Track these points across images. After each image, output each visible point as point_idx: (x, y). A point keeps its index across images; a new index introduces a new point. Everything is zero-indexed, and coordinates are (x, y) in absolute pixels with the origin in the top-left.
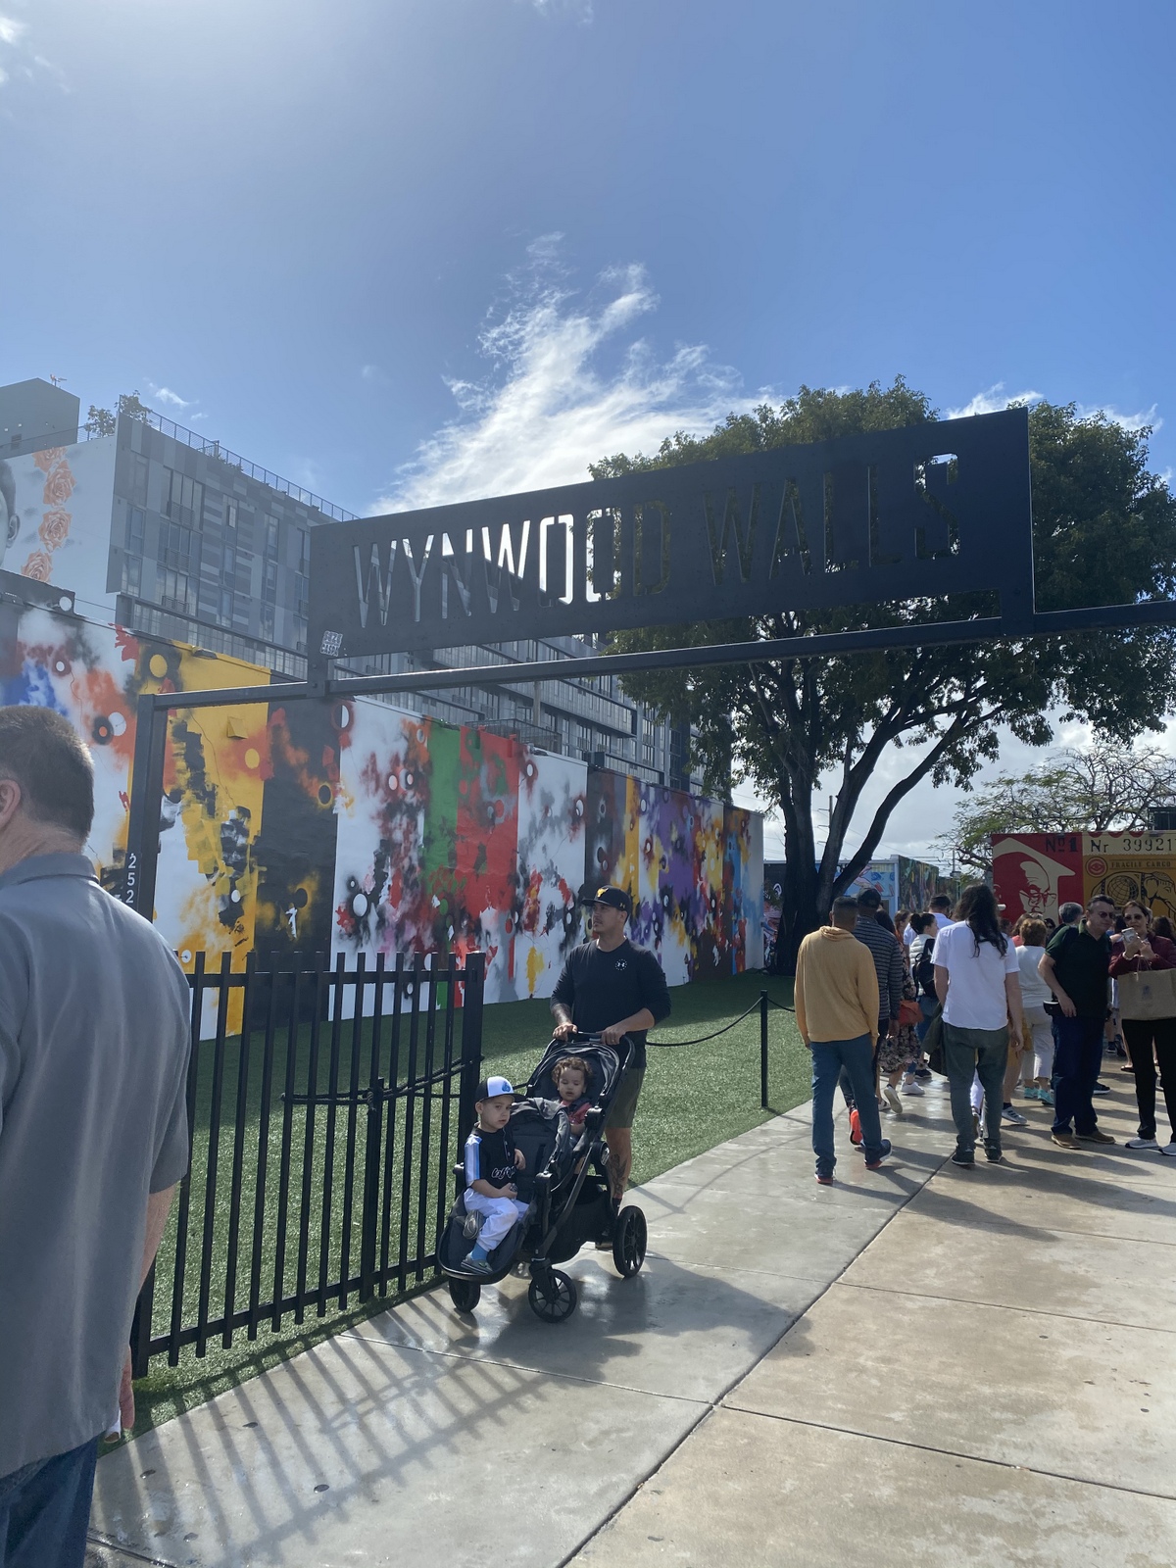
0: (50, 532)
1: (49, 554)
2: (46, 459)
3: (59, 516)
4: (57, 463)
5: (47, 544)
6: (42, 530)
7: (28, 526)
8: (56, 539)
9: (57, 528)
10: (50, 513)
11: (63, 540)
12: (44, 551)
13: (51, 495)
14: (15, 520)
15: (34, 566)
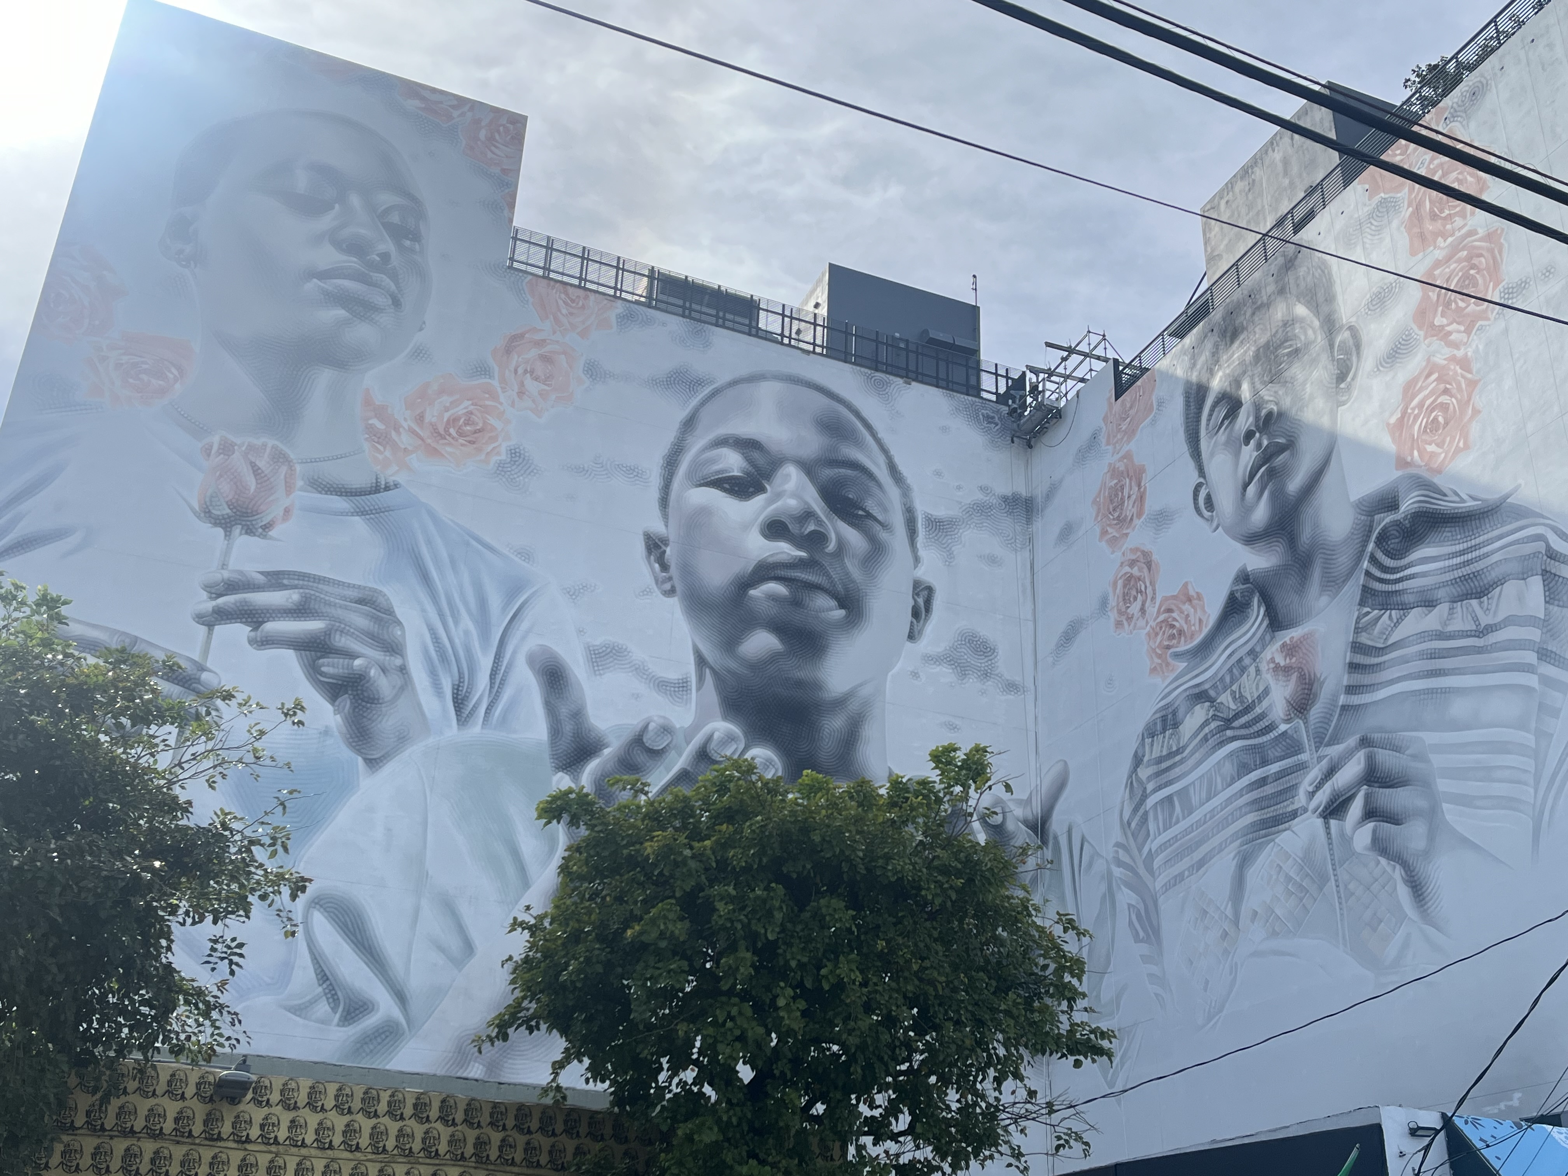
12: (1441, 354)
14: (1349, 336)
15: (1421, 405)
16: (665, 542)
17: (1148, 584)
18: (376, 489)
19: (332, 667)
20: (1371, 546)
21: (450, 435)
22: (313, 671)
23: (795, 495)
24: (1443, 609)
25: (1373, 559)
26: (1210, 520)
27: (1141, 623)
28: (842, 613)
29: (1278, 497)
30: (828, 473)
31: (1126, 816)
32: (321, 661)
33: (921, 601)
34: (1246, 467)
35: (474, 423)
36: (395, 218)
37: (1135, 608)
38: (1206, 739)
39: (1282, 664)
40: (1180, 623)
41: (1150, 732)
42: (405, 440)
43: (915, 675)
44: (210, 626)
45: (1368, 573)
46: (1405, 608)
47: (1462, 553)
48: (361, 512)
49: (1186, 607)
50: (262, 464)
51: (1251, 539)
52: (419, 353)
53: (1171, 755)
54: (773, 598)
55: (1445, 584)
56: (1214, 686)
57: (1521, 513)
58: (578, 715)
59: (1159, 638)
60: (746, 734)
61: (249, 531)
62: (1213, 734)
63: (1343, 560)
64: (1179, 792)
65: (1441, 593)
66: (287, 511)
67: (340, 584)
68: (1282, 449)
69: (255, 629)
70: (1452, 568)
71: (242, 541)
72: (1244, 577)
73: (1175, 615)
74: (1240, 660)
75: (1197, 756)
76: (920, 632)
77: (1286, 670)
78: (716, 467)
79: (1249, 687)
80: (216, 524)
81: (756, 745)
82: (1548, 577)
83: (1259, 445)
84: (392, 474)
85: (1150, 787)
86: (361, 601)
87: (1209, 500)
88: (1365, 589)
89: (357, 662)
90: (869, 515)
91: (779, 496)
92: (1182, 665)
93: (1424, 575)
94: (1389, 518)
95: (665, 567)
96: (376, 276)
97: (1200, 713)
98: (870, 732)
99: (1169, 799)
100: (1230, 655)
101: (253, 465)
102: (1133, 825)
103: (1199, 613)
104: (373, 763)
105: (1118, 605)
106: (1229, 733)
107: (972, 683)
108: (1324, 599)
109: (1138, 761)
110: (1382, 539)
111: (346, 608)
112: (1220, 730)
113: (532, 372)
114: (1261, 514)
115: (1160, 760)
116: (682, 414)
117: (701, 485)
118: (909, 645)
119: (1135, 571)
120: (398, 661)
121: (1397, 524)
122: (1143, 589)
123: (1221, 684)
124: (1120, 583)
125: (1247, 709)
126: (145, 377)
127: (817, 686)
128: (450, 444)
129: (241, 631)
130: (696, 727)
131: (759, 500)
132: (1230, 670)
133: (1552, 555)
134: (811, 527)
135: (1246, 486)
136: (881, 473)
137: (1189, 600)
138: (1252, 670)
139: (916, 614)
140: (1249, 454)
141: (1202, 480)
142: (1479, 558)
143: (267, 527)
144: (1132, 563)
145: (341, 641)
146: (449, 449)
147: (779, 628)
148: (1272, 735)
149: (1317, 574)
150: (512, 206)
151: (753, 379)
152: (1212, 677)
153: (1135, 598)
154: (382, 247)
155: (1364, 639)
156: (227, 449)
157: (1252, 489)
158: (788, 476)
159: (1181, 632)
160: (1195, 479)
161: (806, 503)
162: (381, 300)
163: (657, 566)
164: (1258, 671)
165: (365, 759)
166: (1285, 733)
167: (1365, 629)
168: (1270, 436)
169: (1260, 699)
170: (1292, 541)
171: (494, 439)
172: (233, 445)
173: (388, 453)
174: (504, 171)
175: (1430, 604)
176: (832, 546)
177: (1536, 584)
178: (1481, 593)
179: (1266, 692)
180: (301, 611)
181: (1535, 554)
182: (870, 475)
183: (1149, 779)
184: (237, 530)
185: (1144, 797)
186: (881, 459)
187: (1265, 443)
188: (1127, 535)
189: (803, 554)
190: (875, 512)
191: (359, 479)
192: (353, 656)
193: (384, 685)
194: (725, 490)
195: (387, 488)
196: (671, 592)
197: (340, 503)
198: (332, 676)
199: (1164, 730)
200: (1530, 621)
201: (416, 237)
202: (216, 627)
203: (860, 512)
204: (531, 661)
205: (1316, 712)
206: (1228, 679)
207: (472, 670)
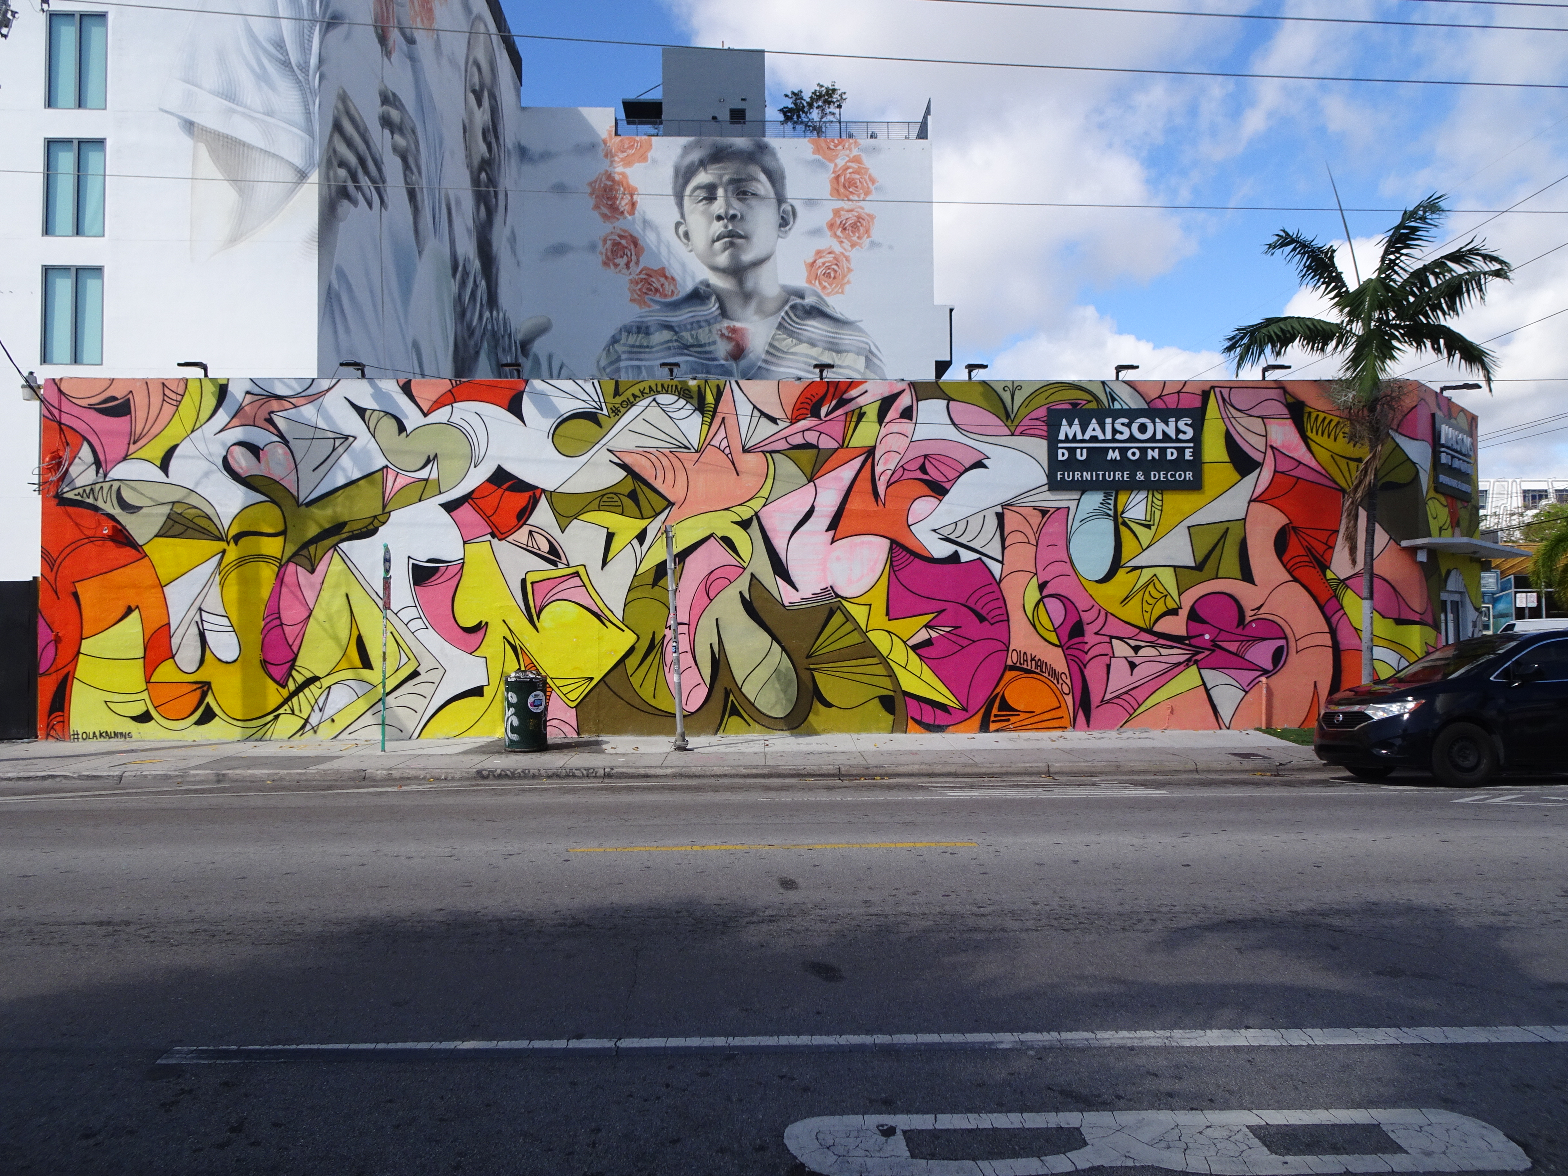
0: (845, 229)
1: (847, 254)
2: (829, 148)
3: (856, 214)
4: (847, 156)
5: (842, 242)
8: (855, 239)
9: (855, 227)
10: (842, 209)
11: (866, 241)
12: (837, 248)
13: (842, 190)
14: (790, 208)
15: (824, 263)
17: (633, 254)
20: (787, 308)
24: (820, 350)
25: (787, 313)
26: (688, 245)
27: (625, 271)
29: (734, 257)
31: (603, 363)
34: (715, 233)
37: (622, 262)
38: (669, 348)
39: (727, 334)
40: (656, 285)
41: (628, 330)
45: (783, 318)
46: (801, 341)
47: (833, 333)
49: (662, 280)
51: (715, 269)
53: (641, 346)
55: (822, 341)
56: (679, 326)
57: (860, 330)
59: (639, 286)
62: (674, 348)
63: (771, 306)
64: (645, 366)
65: (819, 343)
68: (741, 237)
70: (826, 336)
72: (708, 285)
73: (653, 280)
74: (699, 322)
75: (662, 354)
77: (729, 339)
79: (703, 336)
82: (868, 360)
83: (726, 227)
85: (624, 356)
87: (686, 235)
88: (780, 324)
92: (657, 307)
93: (813, 332)
94: (798, 301)
97: (667, 335)
99: (639, 367)
100: (692, 317)
102: (608, 370)
103: (672, 287)
105: (606, 253)
106: (686, 351)
108: (756, 318)
109: (615, 340)
110: (793, 307)
112: (679, 347)
114: (723, 259)
115: (633, 346)
119: (623, 242)
121: (803, 306)
122: (629, 254)
123: (684, 326)
124: (609, 243)
125: (700, 346)
132: (692, 323)
133: (871, 352)
135: (714, 241)
137: (666, 277)
138: (707, 329)
140: (718, 227)
141: (682, 221)
142: (840, 338)
144: (621, 237)
148: (715, 363)
149: (753, 304)
152: (681, 321)
153: (622, 257)
155: (776, 344)
157: (718, 245)
159: (657, 290)
160: (677, 217)
164: (710, 331)
166: (722, 365)
167: (778, 340)
168: (733, 226)
169: (709, 344)
170: (741, 282)
175: (813, 344)
177: (862, 359)
178: (838, 352)
179: (714, 343)
181: (864, 348)
183: (624, 352)
185: (618, 359)
187: (730, 227)
188: (618, 219)
199: (638, 332)
200: (859, 372)
205: (743, 363)
206: (689, 327)
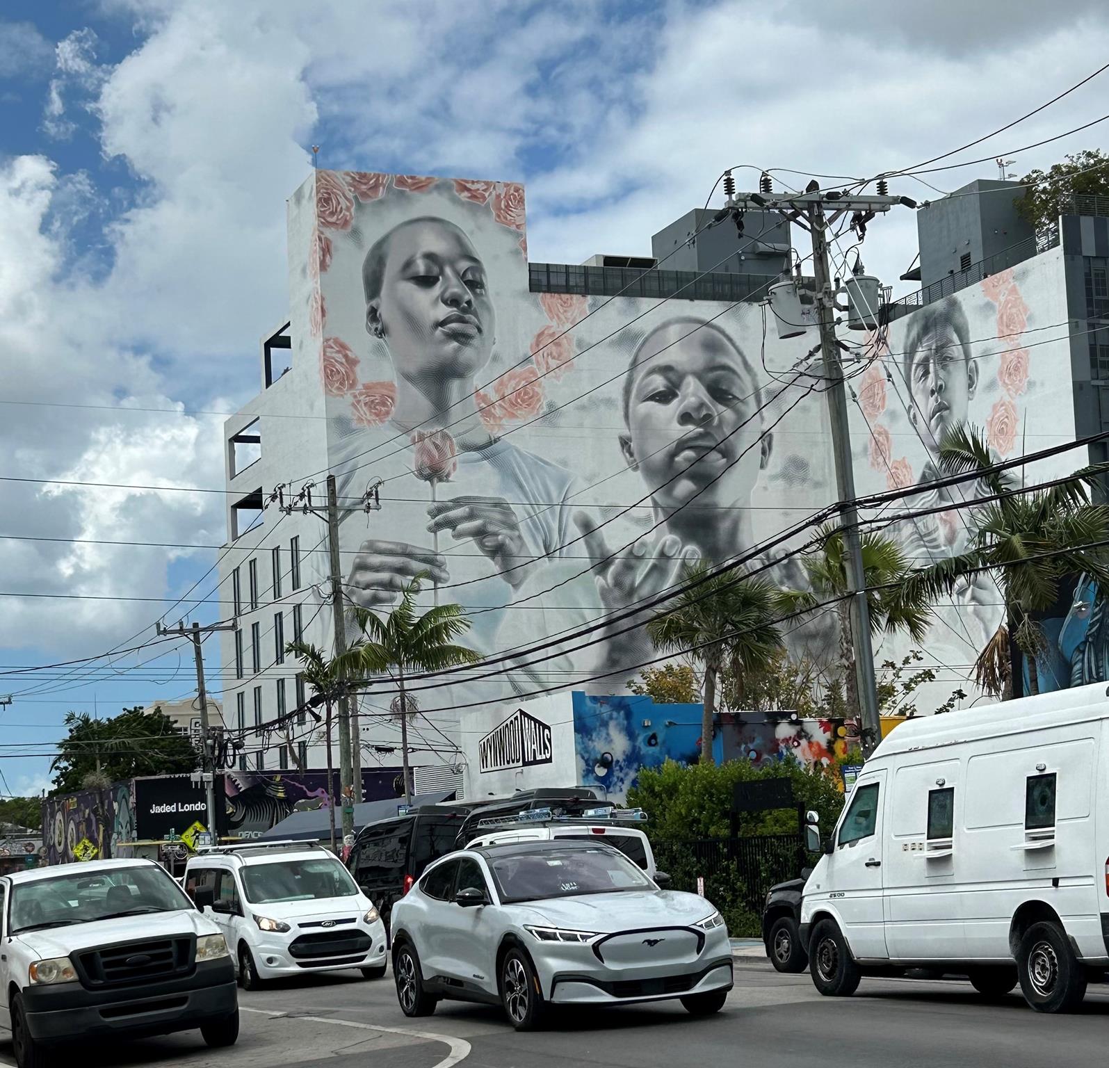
2: (995, 287)
4: (1008, 288)
5: (1009, 390)
6: (1001, 373)
7: (987, 371)
11: (1025, 383)
12: (1007, 398)
14: (973, 365)
15: (998, 419)
16: (630, 439)
17: (887, 449)
18: (490, 443)
19: (489, 542)
21: (518, 403)
22: (482, 545)
23: (694, 395)
28: (725, 460)
29: (944, 431)
30: (712, 375)
32: (484, 540)
33: (766, 444)
34: (931, 408)
35: (529, 393)
36: (469, 277)
38: (912, 542)
39: (944, 517)
42: (498, 412)
43: (765, 488)
44: (435, 533)
48: (486, 458)
49: (904, 470)
50: (438, 442)
51: (933, 448)
52: (495, 358)
54: (687, 460)
58: (601, 545)
60: (682, 540)
61: (440, 480)
62: (915, 540)
66: (454, 465)
67: (485, 498)
68: (946, 408)
69: (454, 530)
71: (439, 486)
72: (930, 468)
75: (909, 549)
76: (767, 463)
77: (945, 522)
78: (651, 388)
79: (930, 523)
80: (426, 480)
81: (687, 544)
83: (937, 399)
84: (497, 433)
86: (496, 505)
87: (915, 418)
89: (500, 537)
90: (735, 397)
91: (684, 398)
95: (631, 455)
96: (467, 316)
97: (910, 528)
98: (743, 526)
101: (434, 443)
104: (516, 586)
106: (922, 542)
107: (797, 487)
111: (488, 510)
112: (918, 539)
113: (551, 354)
114: (937, 436)
116: (629, 359)
117: (644, 401)
118: (761, 472)
119: (881, 439)
120: (517, 533)
124: (873, 442)
125: (929, 534)
126: (377, 407)
127: (715, 506)
128: (520, 409)
129: (448, 532)
130: (657, 540)
131: (676, 401)
134: (704, 412)
135: (930, 419)
136: (739, 369)
139: (764, 453)
140: (932, 403)
141: (911, 404)
143: (448, 475)
144: (879, 433)
145: (491, 528)
146: (519, 412)
147: (693, 477)
148: (939, 550)
150: (525, 249)
151: (665, 326)
154: (466, 298)
156: (421, 438)
157: (933, 422)
158: (689, 384)
160: (909, 401)
161: (699, 397)
162: (473, 331)
163: (627, 454)
165: (513, 586)
166: (944, 552)
168: (941, 397)
169: (934, 531)
171: (539, 400)
172: (423, 435)
173: (492, 422)
174: (518, 226)
176: (716, 421)
179: (937, 529)
180: (471, 516)
182: (734, 372)
184: (435, 480)
186: (739, 360)
187: (939, 400)
189: (701, 430)
190: (738, 395)
191: (481, 440)
192: (496, 534)
193: (513, 546)
194: (657, 401)
195: (495, 441)
196: (636, 469)
197: (475, 455)
198: (491, 547)
201: (481, 285)
202: (438, 533)
203: (730, 397)
204: (575, 521)
205: (955, 546)
207: (550, 530)
